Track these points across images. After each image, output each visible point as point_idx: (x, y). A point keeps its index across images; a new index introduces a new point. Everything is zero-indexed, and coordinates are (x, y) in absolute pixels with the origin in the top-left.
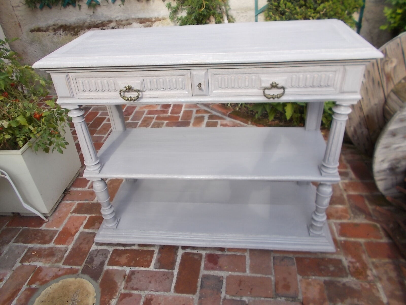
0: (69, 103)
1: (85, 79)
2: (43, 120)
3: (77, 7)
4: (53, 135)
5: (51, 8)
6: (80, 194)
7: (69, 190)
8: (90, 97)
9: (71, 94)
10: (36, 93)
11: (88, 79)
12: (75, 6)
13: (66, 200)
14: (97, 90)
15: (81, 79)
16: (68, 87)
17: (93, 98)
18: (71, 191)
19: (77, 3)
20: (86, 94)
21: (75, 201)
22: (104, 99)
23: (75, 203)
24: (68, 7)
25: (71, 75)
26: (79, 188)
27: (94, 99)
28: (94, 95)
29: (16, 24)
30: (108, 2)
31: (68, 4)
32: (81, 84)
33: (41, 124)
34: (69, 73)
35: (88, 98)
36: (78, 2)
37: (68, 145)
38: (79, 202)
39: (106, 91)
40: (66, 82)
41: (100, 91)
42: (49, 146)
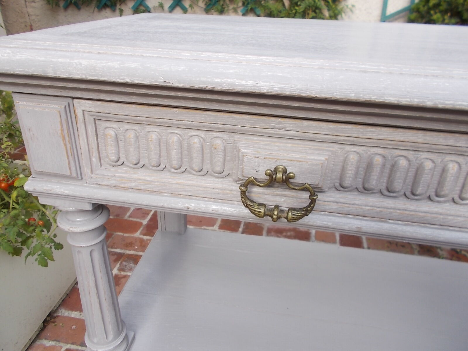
0: (64, 194)
1: (127, 126)
2: (14, 194)
3: (118, 11)
4: (32, 228)
5: (79, 9)
6: (74, 326)
7: (55, 315)
8: (133, 185)
9: (73, 169)
10: (14, 134)
11: (136, 127)
12: (114, 11)
13: (45, 339)
14: (162, 166)
15: (115, 125)
16: (65, 145)
17: (142, 187)
18: (58, 316)
19: (118, 6)
20: (122, 172)
21: (61, 344)
22: (178, 195)
23: (61, 347)
24: (103, 10)
25: (80, 106)
26: (73, 312)
27: (144, 190)
28: (148, 178)
29: (26, 26)
30: (163, 8)
31: (105, 6)
32: (111, 142)
33: (11, 202)
34: (75, 100)
35: (129, 185)
36: (120, 5)
37: (60, 250)
38: (69, 346)
39: (190, 173)
40: (62, 130)
41: (170, 171)
42: (21, 245)
